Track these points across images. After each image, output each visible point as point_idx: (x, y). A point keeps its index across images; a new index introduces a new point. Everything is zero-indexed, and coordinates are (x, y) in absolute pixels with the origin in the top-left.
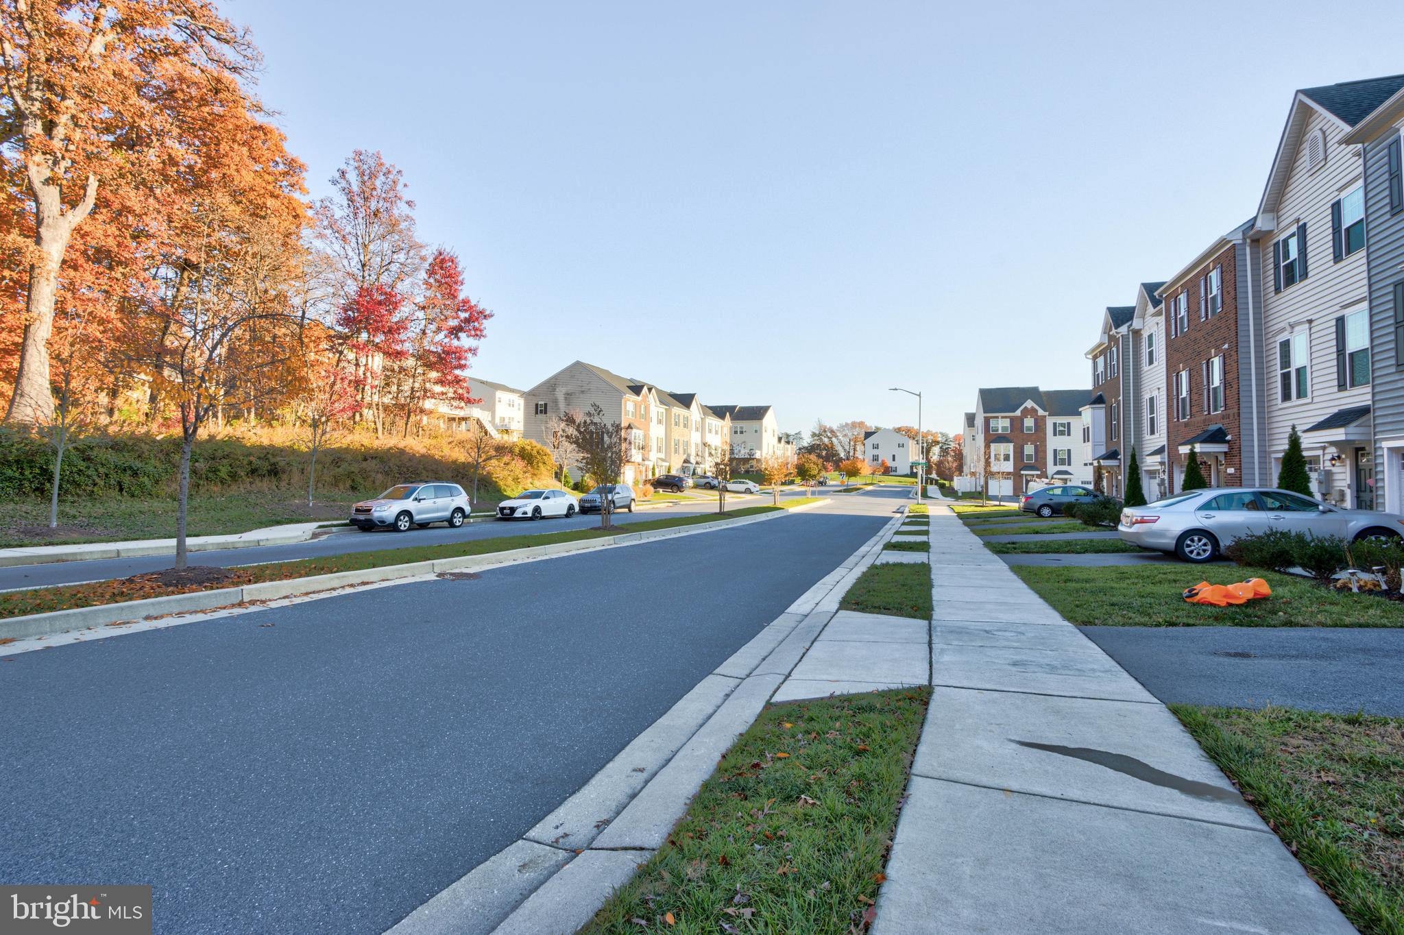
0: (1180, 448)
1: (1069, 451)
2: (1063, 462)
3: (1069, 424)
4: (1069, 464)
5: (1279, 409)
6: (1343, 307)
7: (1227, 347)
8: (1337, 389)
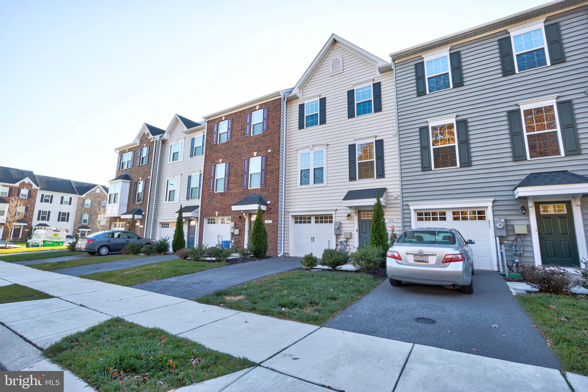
0: (233, 207)
1: (49, 212)
2: (43, 218)
3: (52, 196)
4: (48, 220)
5: (298, 189)
6: (355, 140)
7: (270, 151)
8: (348, 180)
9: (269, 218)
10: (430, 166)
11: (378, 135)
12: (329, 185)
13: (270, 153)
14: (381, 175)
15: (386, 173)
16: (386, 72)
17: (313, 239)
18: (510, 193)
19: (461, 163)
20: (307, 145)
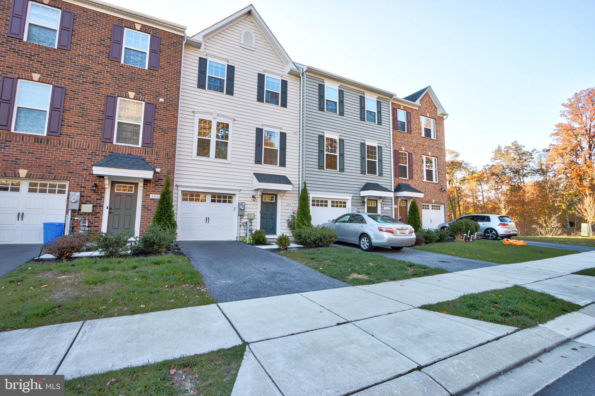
0: (94, 168)
5: (192, 160)
6: (262, 125)
7: (161, 100)
8: (254, 162)
9: (158, 192)
10: (323, 167)
11: (283, 128)
12: (233, 163)
13: (161, 103)
14: (283, 164)
15: (287, 163)
16: (292, 75)
17: (207, 220)
18: (358, 192)
19: (340, 169)
20: (212, 111)
